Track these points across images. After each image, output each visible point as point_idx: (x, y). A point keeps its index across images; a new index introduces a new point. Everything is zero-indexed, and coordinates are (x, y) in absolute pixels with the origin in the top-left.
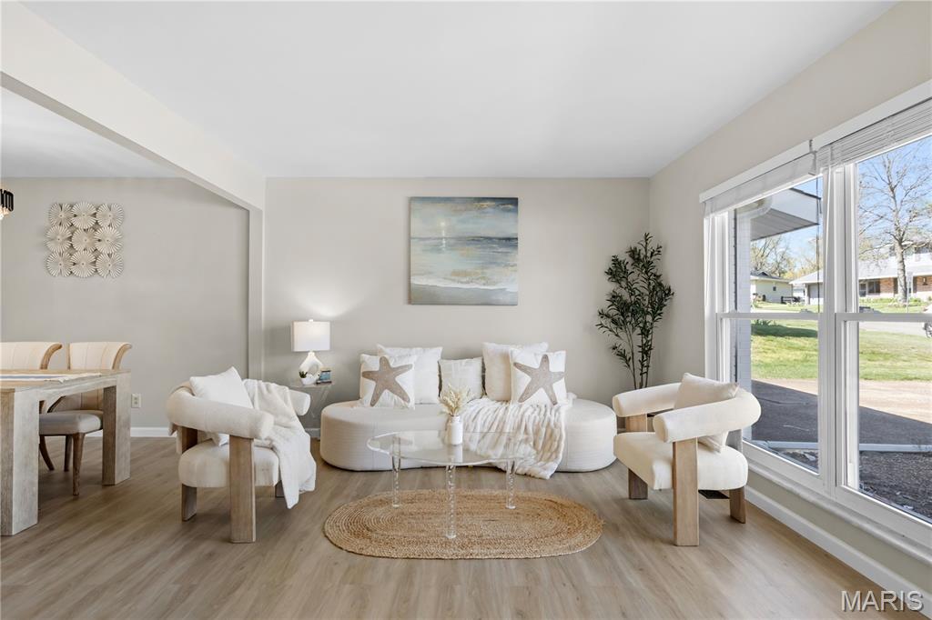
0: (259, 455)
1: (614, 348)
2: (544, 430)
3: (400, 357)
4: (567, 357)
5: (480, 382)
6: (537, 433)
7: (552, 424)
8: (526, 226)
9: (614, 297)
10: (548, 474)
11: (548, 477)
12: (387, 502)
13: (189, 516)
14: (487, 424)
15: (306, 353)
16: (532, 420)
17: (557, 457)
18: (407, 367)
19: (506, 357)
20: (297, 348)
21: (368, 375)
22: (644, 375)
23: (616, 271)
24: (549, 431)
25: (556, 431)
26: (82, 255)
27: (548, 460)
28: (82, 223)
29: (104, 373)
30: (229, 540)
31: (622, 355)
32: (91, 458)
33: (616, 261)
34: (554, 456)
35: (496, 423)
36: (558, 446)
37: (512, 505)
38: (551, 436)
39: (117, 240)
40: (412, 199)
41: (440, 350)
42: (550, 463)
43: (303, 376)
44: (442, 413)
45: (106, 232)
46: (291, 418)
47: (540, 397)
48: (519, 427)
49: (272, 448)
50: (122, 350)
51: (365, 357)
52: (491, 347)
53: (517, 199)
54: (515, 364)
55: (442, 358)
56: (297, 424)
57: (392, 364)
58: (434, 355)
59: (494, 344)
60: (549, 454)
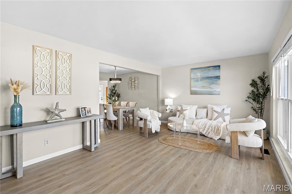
0: (148, 123)
1: (252, 108)
2: (216, 128)
3: (186, 107)
4: (231, 109)
5: (206, 115)
6: (215, 128)
7: (219, 127)
8: (223, 73)
9: (252, 92)
10: (216, 139)
11: (216, 140)
12: (173, 137)
13: (141, 132)
14: (202, 124)
15: (168, 105)
16: (214, 125)
17: (219, 135)
18: (187, 110)
19: (212, 108)
20: (166, 104)
21: (178, 111)
22: (262, 117)
23: (254, 84)
24: (218, 128)
25: (220, 128)
26: (133, 86)
27: (217, 135)
28: (133, 80)
29: (133, 107)
30: (144, 137)
31: (255, 110)
32: (131, 122)
33: (253, 81)
34: (219, 134)
35: (205, 124)
36: (220, 132)
37: (199, 142)
38: (218, 129)
39: (138, 83)
40: (192, 69)
41: (197, 106)
42: (217, 136)
43: (167, 110)
44: (182, 119)
45: (136, 82)
46: (157, 117)
47: (220, 119)
48: (210, 126)
49: (151, 122)
50: (136, 103)
51: (178, 107)
52: (209, 106)
53: (220, 66)
54: (214, 110)
55: (198, 108)
56: (158, 119)
57: (183, 109)
58: (195, 107)
59: (210, 105)
60: (218, 134)
